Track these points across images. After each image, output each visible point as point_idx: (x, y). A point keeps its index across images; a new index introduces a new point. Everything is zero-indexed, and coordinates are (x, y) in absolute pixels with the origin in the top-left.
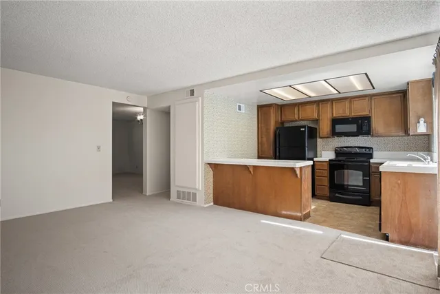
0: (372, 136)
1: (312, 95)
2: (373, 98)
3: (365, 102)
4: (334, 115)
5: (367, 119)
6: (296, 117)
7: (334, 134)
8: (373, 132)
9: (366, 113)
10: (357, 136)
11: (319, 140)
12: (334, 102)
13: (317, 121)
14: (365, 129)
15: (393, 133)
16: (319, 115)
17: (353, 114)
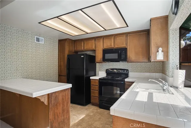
0: (128, 62)
1: (88, 31)
2: (129, 35)
3: (124, 38)
4: (105, 47)
5: (125, 50)
6: (83, 48)
7: (104, 60)
8: (128, 59)
9: (124, 46)
10: (119, 62)
11: (97, 64)
12: (105, 38)
13: (94, 51)
14: (123, 56)
15: (141, 60)
16: (95, 47)
17: (116, 46)
